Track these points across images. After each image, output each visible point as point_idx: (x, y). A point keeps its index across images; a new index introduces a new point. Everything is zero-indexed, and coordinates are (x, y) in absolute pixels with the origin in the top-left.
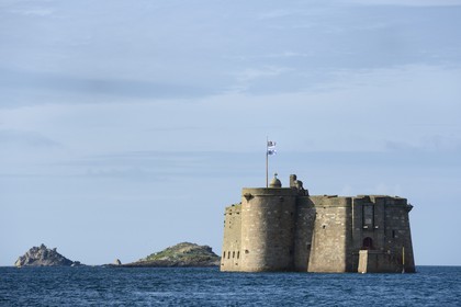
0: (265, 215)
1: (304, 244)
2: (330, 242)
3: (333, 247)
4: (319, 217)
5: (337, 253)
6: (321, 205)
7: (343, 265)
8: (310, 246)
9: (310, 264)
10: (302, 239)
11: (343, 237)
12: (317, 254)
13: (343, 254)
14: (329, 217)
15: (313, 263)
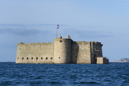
0: (66, 47)
1: (75, 55)
2: (85, 55)
3: (86, 56)
4: (80, 48)
5: (88, 58)
6: (81, 44)
7: (90, 62)
8: (77, 56)
9: (77, 61)
10: (74, 54)
11: (90, 53)
12: (80, 58)
13: (90, 59)
14: (84, 48)
15: (78, 61)
